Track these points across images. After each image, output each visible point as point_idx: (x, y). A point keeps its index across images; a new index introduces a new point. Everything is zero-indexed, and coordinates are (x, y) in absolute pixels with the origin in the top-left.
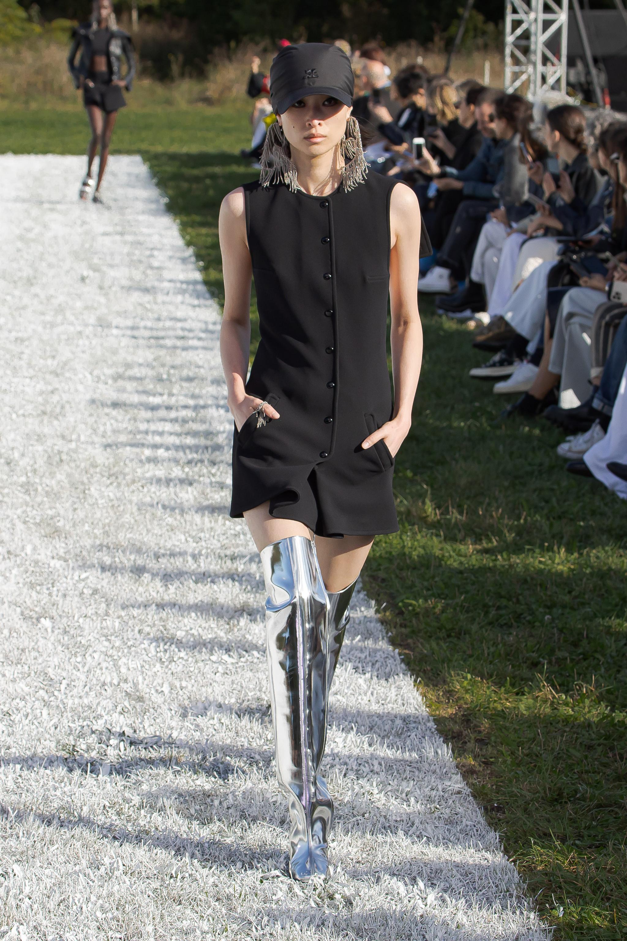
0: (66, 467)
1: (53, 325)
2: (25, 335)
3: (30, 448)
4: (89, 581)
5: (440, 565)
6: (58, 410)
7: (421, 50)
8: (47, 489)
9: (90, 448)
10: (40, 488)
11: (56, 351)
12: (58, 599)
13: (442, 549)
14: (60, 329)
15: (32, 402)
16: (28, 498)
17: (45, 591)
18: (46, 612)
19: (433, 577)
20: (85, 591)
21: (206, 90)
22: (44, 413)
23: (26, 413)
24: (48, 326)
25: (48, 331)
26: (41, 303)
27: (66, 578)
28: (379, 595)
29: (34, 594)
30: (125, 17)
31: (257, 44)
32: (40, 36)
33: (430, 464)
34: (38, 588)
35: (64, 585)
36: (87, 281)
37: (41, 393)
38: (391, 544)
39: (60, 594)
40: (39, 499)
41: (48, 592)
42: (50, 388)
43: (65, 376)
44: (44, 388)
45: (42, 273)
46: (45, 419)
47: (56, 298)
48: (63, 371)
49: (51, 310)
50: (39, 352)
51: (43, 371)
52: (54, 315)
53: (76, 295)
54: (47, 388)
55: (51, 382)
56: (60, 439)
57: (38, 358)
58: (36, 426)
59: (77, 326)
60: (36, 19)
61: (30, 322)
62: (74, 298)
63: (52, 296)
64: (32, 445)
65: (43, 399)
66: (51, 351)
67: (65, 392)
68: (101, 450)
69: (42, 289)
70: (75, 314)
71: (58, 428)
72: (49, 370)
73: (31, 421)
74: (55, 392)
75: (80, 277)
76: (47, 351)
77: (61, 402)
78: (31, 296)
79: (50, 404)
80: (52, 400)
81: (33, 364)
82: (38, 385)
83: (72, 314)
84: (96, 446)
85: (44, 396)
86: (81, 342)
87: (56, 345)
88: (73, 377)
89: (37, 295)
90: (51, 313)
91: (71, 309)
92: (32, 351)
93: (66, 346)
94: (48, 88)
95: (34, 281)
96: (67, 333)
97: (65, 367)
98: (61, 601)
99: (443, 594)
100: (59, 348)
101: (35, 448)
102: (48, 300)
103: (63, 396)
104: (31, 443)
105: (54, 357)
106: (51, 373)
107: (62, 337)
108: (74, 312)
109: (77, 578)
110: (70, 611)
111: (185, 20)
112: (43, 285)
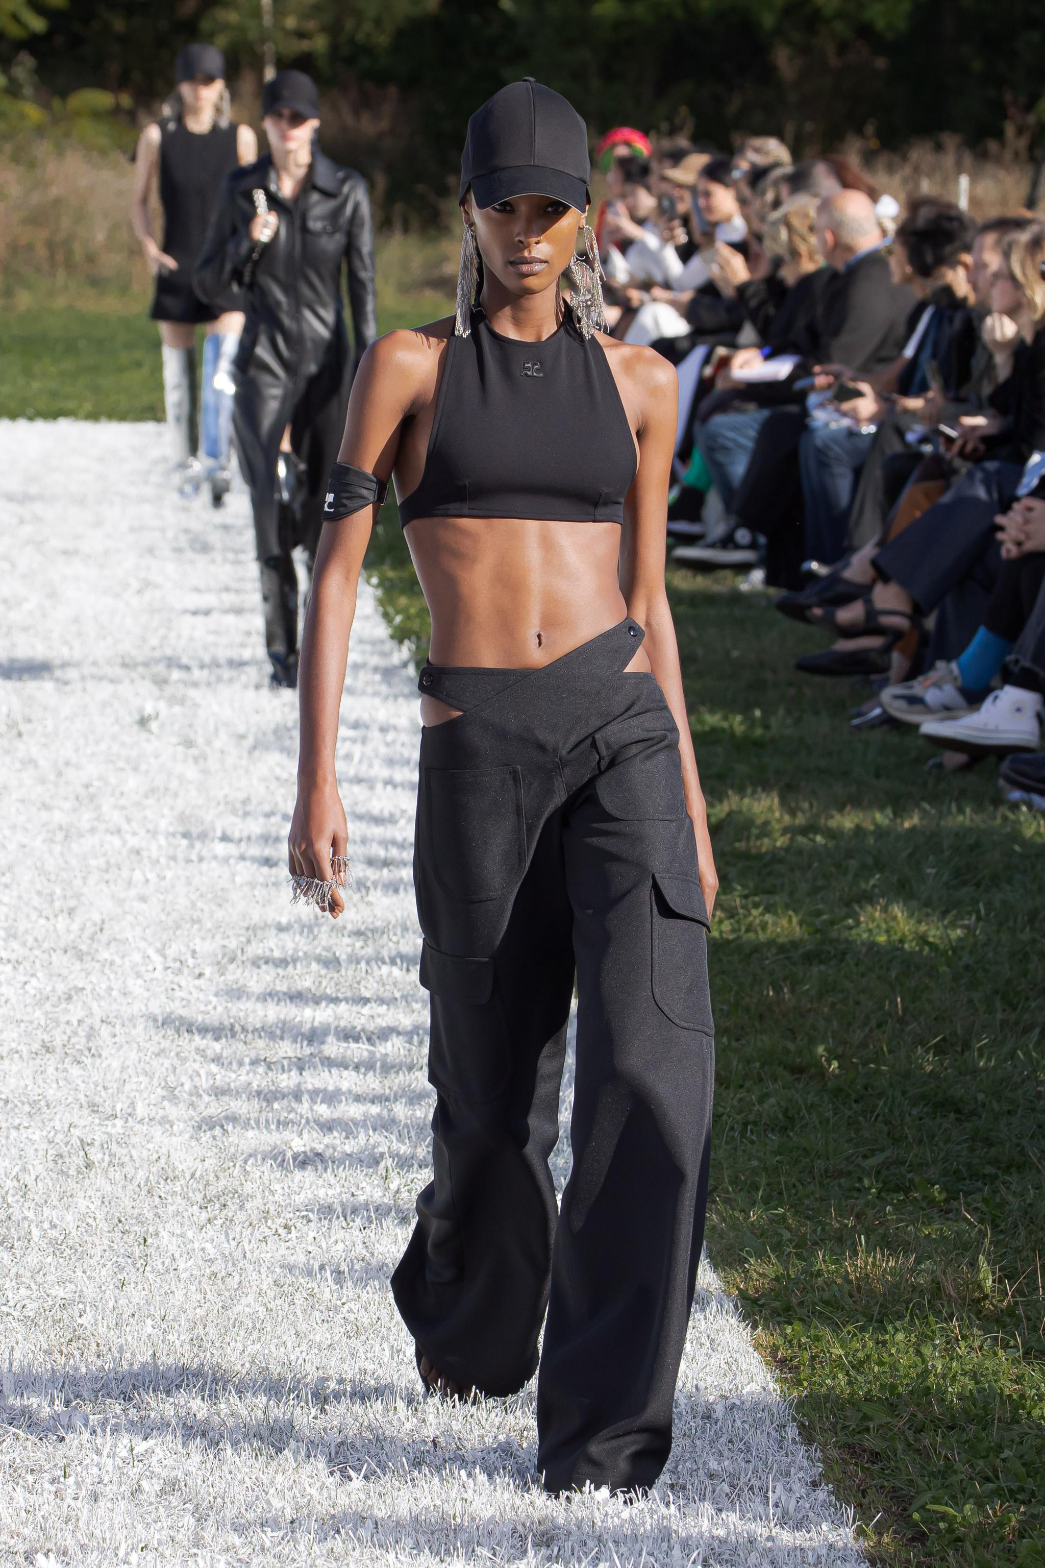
0: (101, 1181)
1: (69, 834)
3: (14, 1134)
4: (154, 1460)
5: (1016, 1420)
6: (80, 1041)
7: (968, 159)
8: (54, 1233)
9: (157, 1131)
10: (36, 1233)
11: (78, 896)
12: (79, 1504)
13: (1018, 1380)
14: (90, 842)
15: (19, 1022)
17: (47, 1485)
18: (49, 1538)
19: (1000, 1448)
20: (145, 1484)
21: (445, 258)
22: (47, 1048)
24: (60, 836)
25: (57, 848)
26: (43, 781)
27: (98, 1452)
28: (864, 1493)
29: (20, 1495)
32: (40, 131)
33: (989, 1170)
34: (30, 1478)
35: (95, 1470)
36: (154, 726)
37: (42, 999)
38: (894, 1367)
39: (83, 1493)
40: (33, 1259)
41: (53, 1489)
42: (61, 988)
43: (99, 957)
44: (49, 989)
45: (45, 709)
46: (51, 1062)
47: (78, 767)
48: (95, 946)
49: (66, 799)
50: (36, 901)
51: (46, 945)
52: (74, 810)
53: (128, 761)
54: (54, 987)
55: (65, 972)
56: (86, 1112)
57: (34, 915)
58: (29, 1081)
59: (128, 837)
60: (28, 91)
61: (14, 827)
62: (122, 769)
63: (67, 764)
64: (17, 1128)
65: (46, 1013)
66: (65, 897)
67: (98, 998)
68: (187, 1136)
69: (45, 745)
70: (123, 808)
71: (82, 1086)
72: (62, 944)
73: (14, 1068)
74: (75, 998)
75: (137, 717)
76: (55, 897)
77: (88, 1021)
78: (18, 765)
79: (63, 1026)
80: (67, 1018)
81: (21, 929)
82: (34, 981)
83: (116, 807)
84: (175, 1127)
85: (48, 1006)
86: (138, 876)
87: (78, 882)
88: (118, 961)
89: (30, 762)
90: (67, 805)
91: (113, 795)
92: (20, 897)
93: (103, 886)
94: (60, 257)
95: (23, 728)
96: (105, 855)
97: (99, 935)
98: (85, 1511)
99: (1022, 1490)
100: (85, 890)
101: (24, 1133)
102: (60, 774)
103: (95, 1005)
104: (17, 1121)
105: (71, 912)
106: (66, 952)
107: (93, 863)
108: (123, 802)
109: (124, 1453)
110: (108, 1536)
111: (392, 91)
112: (46, 735)
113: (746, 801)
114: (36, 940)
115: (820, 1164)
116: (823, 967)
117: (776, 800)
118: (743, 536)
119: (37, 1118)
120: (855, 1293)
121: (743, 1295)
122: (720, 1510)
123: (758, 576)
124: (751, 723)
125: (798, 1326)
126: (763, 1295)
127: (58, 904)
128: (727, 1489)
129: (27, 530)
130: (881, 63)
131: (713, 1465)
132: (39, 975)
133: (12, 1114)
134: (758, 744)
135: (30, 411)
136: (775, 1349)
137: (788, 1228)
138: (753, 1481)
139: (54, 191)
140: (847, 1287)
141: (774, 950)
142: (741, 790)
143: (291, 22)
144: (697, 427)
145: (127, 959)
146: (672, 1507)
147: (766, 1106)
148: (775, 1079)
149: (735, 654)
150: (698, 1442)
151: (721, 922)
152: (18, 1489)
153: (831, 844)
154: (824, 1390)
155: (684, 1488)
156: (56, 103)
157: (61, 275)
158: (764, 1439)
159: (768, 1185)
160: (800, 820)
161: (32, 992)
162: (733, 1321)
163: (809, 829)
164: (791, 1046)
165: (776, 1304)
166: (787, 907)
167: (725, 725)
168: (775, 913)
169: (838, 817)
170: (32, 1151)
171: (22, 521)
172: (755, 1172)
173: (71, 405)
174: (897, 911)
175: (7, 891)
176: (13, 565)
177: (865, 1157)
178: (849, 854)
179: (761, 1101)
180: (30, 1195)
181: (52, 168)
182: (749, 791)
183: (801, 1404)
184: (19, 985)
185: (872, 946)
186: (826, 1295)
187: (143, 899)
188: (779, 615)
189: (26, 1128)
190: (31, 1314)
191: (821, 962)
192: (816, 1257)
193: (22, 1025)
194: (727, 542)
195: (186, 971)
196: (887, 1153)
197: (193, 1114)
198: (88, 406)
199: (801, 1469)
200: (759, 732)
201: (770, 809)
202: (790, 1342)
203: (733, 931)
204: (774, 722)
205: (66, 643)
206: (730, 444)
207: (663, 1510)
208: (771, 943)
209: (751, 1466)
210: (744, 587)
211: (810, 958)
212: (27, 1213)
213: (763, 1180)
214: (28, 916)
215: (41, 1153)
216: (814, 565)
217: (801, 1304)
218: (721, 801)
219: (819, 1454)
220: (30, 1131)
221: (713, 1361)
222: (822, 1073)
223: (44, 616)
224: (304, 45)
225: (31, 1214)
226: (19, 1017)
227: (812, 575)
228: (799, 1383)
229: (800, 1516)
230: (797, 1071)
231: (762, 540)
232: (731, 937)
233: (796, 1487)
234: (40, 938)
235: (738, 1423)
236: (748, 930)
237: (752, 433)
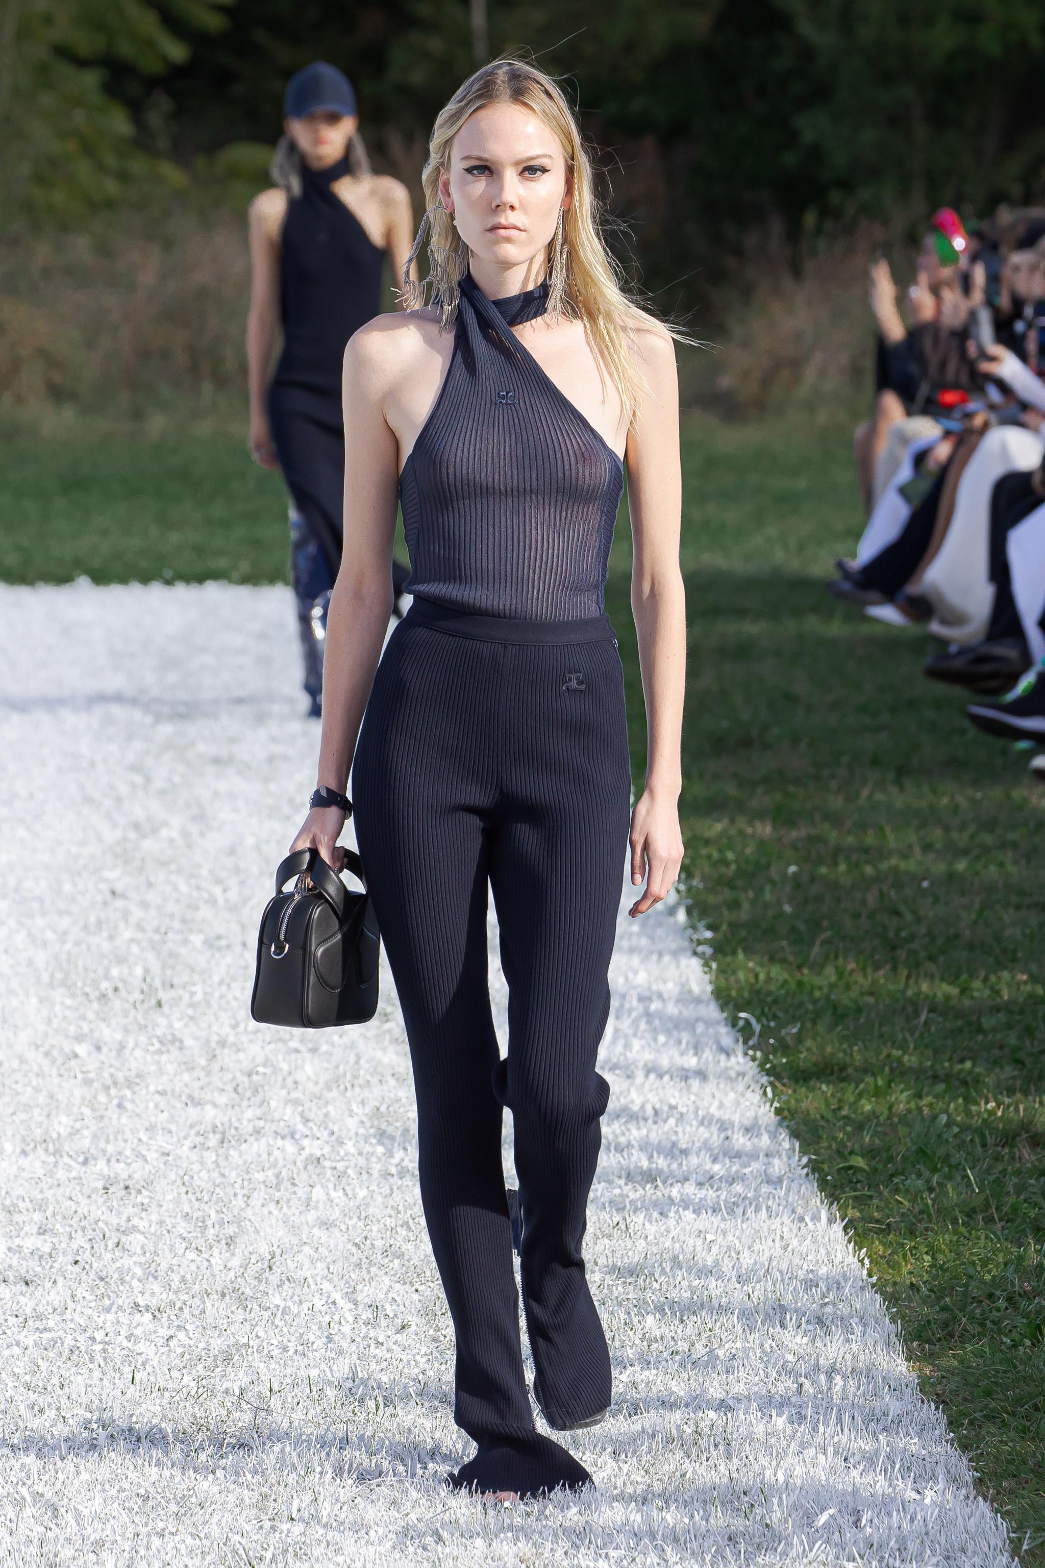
1: (225, 1137)
2: (139, 1172)
3: (156, 1542)
11: (238, 1221)
14: (255, 1148)
24: (213, 1140)
25: (211, 1157)
26: (190, 1066)
32: (179, 198)
37: (190, 1360)
42: (217, 1344)
43: (266, 1302)
44: (201, 1346)
48: (262, 1288)
49: (221, 1090)
50: (182, 1227)
51: (197, 1288)
52: (233, 1105)
54: (209, 1345)
55: (223, 1323)
57: (180, 1247)
59: (306, 1142)
61: (150, 1129)
62: (297, 1051)
63: (222, 1044)
65: (198, 1380)
66: (221, 1223)
68: (389, 1545)
69: (192, 1018)
70: (296, 1102)
72: (219, 1285)
76: (209, 1223)
78: (156, 1045)
80: (226, 1385)
81: (164, 1265)
82: (181, 1335)
83: (287, 1102)
84: (372, 1533)
86: (318, 1193)
88: (295, 1309)
89: (176, 1040)
90: (223, 1099)
91: (283, 1087)
93: (272, 1207)
94: (205, 366)
95: (164, 996)
96: (274, 1166)
97: (267, 1274)
100: (249, 1213)
103: (262, 1367)
104: (161, 1525)
105: (230, 1241)
106: (223, 1295)
107: (260, 1176)
108: (295, 1095)
111: (649, 144)
112: (192, 1005)
114: (183, 1280)
119: (187, 1520)
127: (211, 1232)
132: (188, 1327)
133: (152, 1515)
135: (168, 573)
145: (305, 1306)
157: (207, 387)
161: (179, 1350)
173: (222, 563)
175: (144, 1214)
176: (148, 779)
184: (161, 1341)
187: (326, 1225)
189: (170, 1533)
193: (166, 1395)
195: (384, 1323)
197: (397, 1515)
198: (245, 566)
205: (219, 881)
214: (172, 1248)
220: (177, 1538)
223: (189, 846)
226: (162, 1384)
234: (188, 1277)
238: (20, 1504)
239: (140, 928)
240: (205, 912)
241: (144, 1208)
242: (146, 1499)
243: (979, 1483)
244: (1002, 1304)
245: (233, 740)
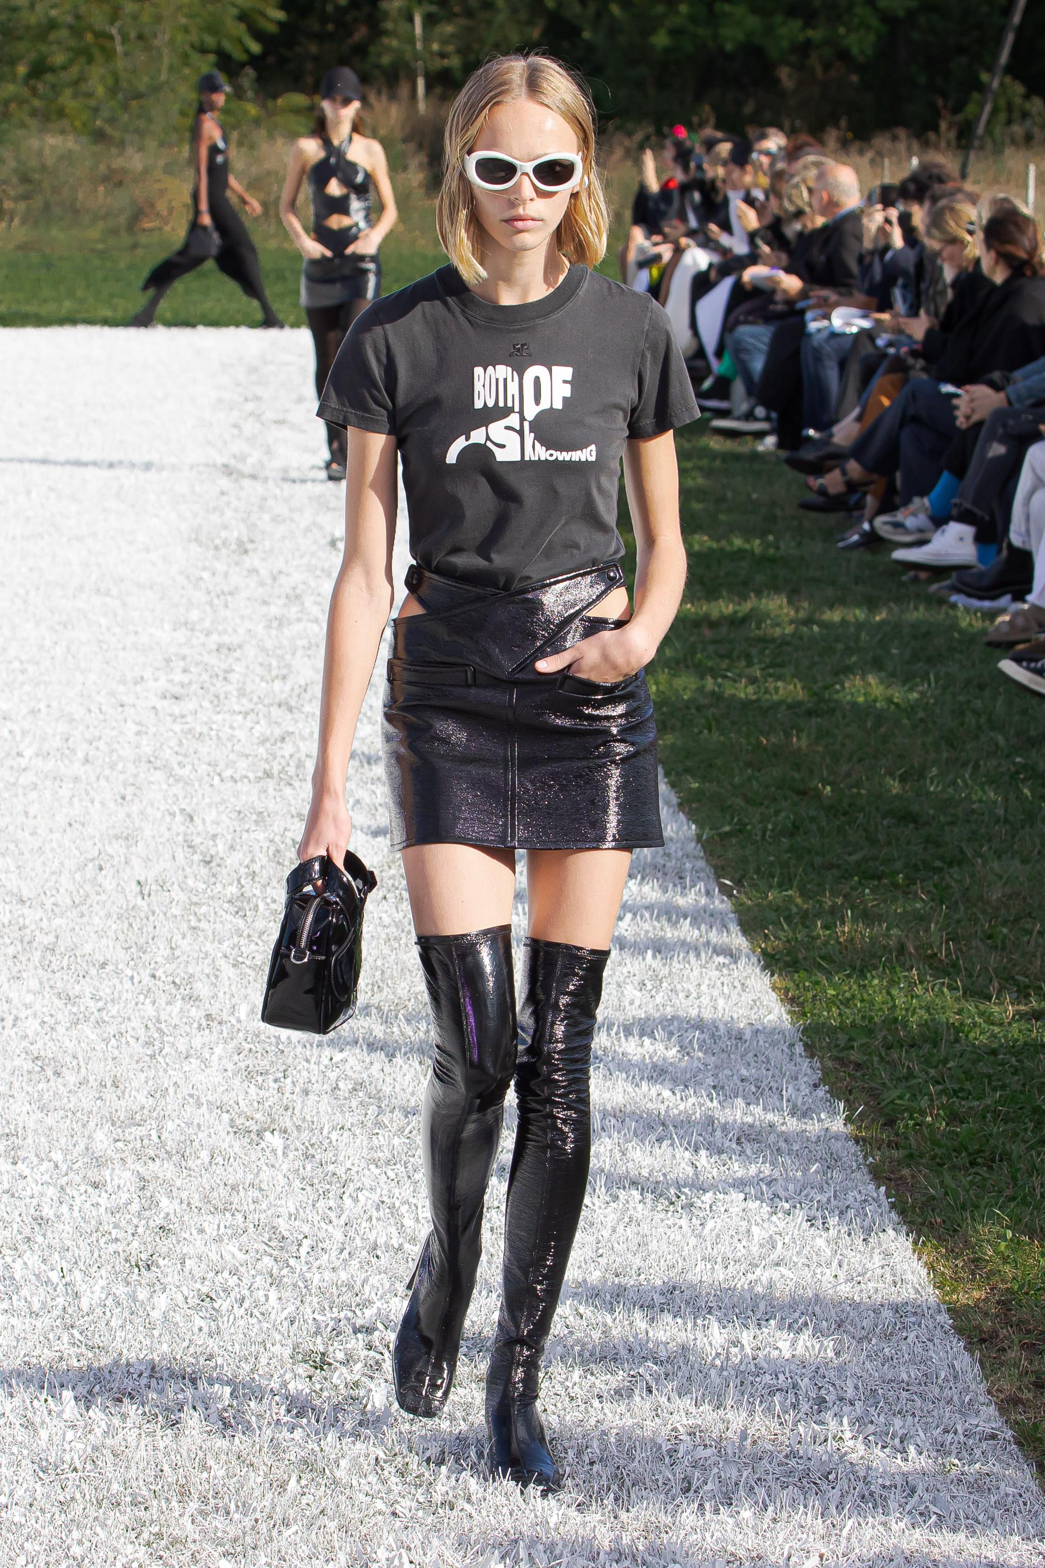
1: (282, 622)
2: (236, 640)
3: (245, 835)
4: (347, 1066)
5: (957, 1040)
6: (292, 770)
7: (915, 146)
10: (261, 905)
11: (289, 666)
12: (294, 1097)
13: (960, 1012)
14: (297, 628)
15: (247, 756)
16: (241, 923)
17: (272, 1084)
18: (273, 1121)
19: (945, 1061)
20: (341, 1085)
22: (268, 775)
23: (237, 776)
24: (275, 624)
25: (274, 632)
26: (262, 584)
27: (308, 1061)
28: (850, 1092)
29: (253, 1090)
30: (404, 90)
31: (629, 134)
32: (257, 122)
33: (938, 864)
34: (260, 1079)
35: (305, 1074)
37: (264, 740)
38: (872, 1003)
39: (297, 1090)
41: (276, 1086)
42: (278, 732)
44: (268, 732)
45: (263, 532)
46: (271, 785)
47: (288, 575)
48: (301, 702)
49: (279, 597)
50: (259, 670)
51: (266, 701)
52: (285, 605)
53: (323, 570)
54: (272, 731)
55: (280, 720)
56: (296, 820)
57: (257, 680)
58: (255, 798)
60: (250, 94)
61: (242, 617)
63: (280, 572)
64: (247, 831)
65: (267, 750)
66: (279, 667)
67: (303, 739)
69: (264, 559)
71: (293, 802)
72: (277, 701)
73: (245, 789)
74: (287, 739)
75: (329, 539)
76: (273, 667)
77: (297, 756)
78: (245, 573)
79: (278, 759)
81: (248, 690)
82: (258, 727)
85: (268, 745)
87: (288, 657)
89: (255, 571)
90: (280, 602)
92: (247, 667)
93: (306, 659)
94: (272, 212)
95: (249, 546)
98: (299, 1102)
99: (962, 1090)
101: (253, 836)
102: (274, 579)
103: (301, 744)
104: (247, 826)
105: (284, 678)
106: (280, 706)
109: (326, 1061)
110: (315, 1119)
112: (265, 552)
113: (764, 601)
114: (259, 698)
115: (818, 860)
116: (819, 720)
117: (785, 600)
118: (760, 411)
119: (262, 824)
120: (844, 951)
121: (764, 952)
122: (749, 1104)
123: (770, 441)
124: (768, 545)
125: (803, 974)
126: (778, 952)
128: (753, 1089)
129: (250, 406)
130: (854, 78)
131: (744, 1072)
132: (262, 722)
134: (772, 560)
136: (787, 990)
137: (797, 906)
138: (772, 1084)
139: (267, 166)
140: (838, 947)
141: (784, 707)
142: (759, 594)
143: (435, 47)
144: (727, 335)
146: (715, 1101)
147: (780, 818)
148: (786, 799)
149: (755, 496)
150: (732, 1056)
151: (746, 687)
152: (252, 1086)
153: (824, 631)
154: (822, 1020)
155: (722, 1088)
156: (270, 104)
158: (779, 1053)
159: (782, 874)
160: (802, 614)
161: (257, 735)
162: (758, 970)
163: (808, 622)
164: (797, 776)
165: (788, 959)
166: (793, 676)
167: (747, 546)
168: (784, 681)
169: (828, 612)
170: (258, 849)
171: (246, 400)
172: (772, 864)
174: (872, 679)
175: (238, 663)
177: (850, 854)
178: (837, 639)
179: (777, 813)
180: (257, 879)
181: (265, 147)
182: (765, 593)
183: (805, 1031)
184: (247, 730)
185: (854, 705)
186: (823, 952)
188: (786, 468)
190: (259, 963)
191: (818, 716)
192: (816, 926)
193: (250, 758)
194: (749, 416)
196: (865, 852)
199: (806, 1075)
200: (771, 551)
201: (781, 607)
202: (798, 985)
203: (755, 693)
204: (782, 545)
206: (750, 347)
207: (709, 1104)
208: (781, 702)
209: (770, 1073)
210: (761, 448)
211: (810, 713)
212: (255, 891)
213: (778, 871)
214: (253, 681)
215: (264, 849)
216: (811, 432)
217: (805, 958)
218: (746, 600)
219: (818, 1064)
220: (256, 833)
221: (743, 999)
222: (818, 795)
224: (446, 62)
225: (258, 892)
226: (247, 752)
227: (809, 439)
228: (805, 1014)
229: (805, 1108)
230: (802, 793)
231: (774, 415)
232: (754, 697)
233: (803, 1087)
234: (262, 696)
235: (761, 1043)
236: (766, 692)
237: (766, 340)
238: (173, 815)
239: (236, 510)
240: (271, 502)
241: (238, 659)
242: (240, 812)
243: (680, 805)
244: (693, 711)
245: (286, 411)
